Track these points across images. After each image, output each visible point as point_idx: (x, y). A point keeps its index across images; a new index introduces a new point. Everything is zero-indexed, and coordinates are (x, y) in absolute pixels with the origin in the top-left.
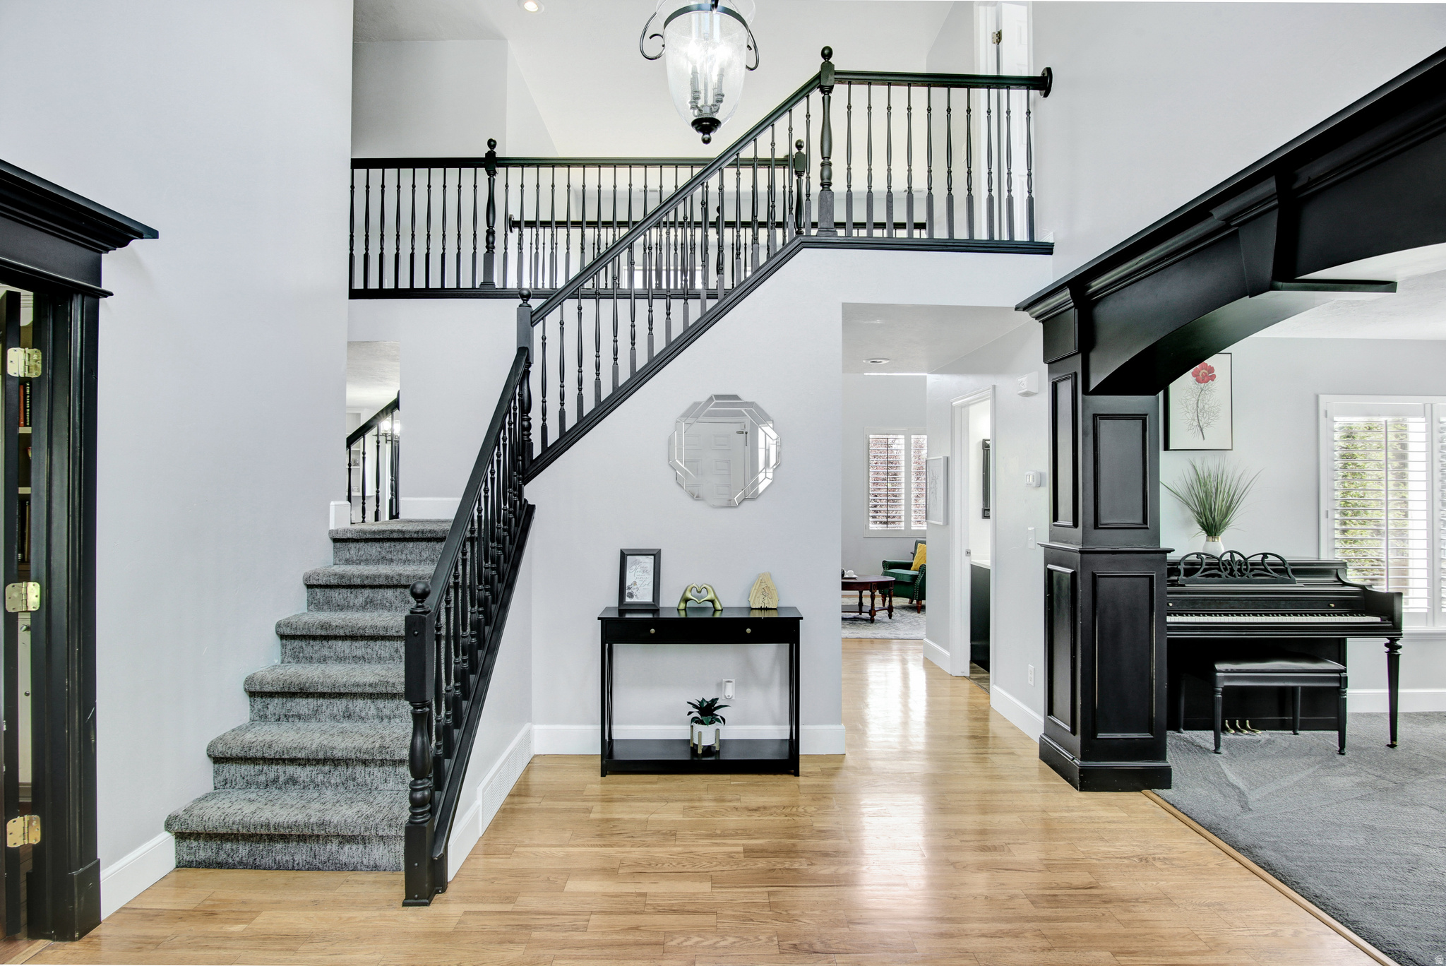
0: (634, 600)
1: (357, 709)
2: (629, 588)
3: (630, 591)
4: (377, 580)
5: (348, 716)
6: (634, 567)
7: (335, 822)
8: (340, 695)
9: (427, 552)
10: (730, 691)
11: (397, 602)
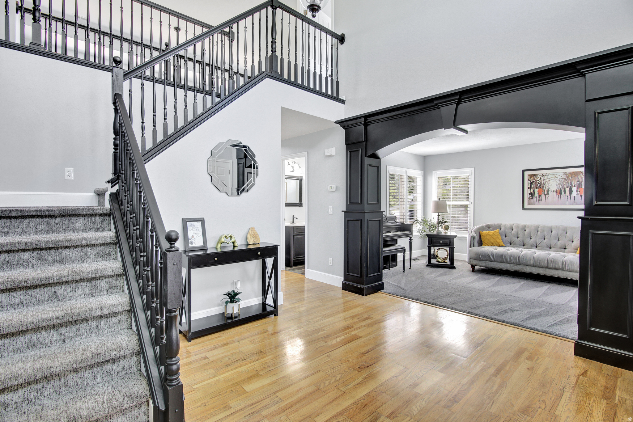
0: (194, 245)
1: (41, 339)
2: (190, 239)
3: (191, 241)
4: (17, 246)
5: (32, 346)
6: (191, 228)
7: (85, 413)
8: (23, 332)
9: (43, 226)
10: (239, 286)
11: (34, 261)
